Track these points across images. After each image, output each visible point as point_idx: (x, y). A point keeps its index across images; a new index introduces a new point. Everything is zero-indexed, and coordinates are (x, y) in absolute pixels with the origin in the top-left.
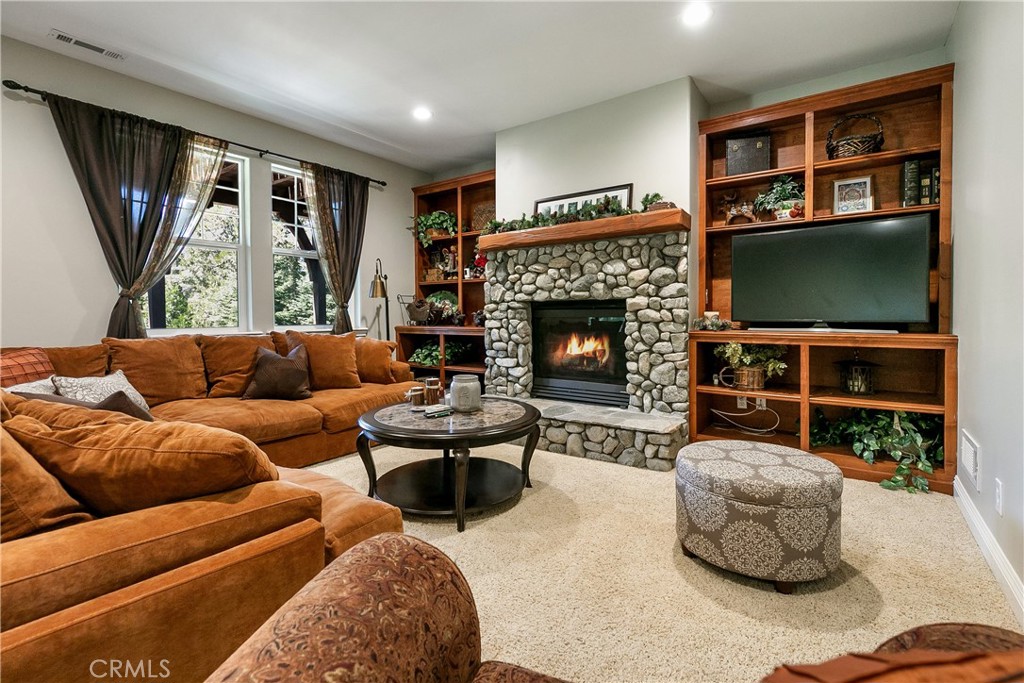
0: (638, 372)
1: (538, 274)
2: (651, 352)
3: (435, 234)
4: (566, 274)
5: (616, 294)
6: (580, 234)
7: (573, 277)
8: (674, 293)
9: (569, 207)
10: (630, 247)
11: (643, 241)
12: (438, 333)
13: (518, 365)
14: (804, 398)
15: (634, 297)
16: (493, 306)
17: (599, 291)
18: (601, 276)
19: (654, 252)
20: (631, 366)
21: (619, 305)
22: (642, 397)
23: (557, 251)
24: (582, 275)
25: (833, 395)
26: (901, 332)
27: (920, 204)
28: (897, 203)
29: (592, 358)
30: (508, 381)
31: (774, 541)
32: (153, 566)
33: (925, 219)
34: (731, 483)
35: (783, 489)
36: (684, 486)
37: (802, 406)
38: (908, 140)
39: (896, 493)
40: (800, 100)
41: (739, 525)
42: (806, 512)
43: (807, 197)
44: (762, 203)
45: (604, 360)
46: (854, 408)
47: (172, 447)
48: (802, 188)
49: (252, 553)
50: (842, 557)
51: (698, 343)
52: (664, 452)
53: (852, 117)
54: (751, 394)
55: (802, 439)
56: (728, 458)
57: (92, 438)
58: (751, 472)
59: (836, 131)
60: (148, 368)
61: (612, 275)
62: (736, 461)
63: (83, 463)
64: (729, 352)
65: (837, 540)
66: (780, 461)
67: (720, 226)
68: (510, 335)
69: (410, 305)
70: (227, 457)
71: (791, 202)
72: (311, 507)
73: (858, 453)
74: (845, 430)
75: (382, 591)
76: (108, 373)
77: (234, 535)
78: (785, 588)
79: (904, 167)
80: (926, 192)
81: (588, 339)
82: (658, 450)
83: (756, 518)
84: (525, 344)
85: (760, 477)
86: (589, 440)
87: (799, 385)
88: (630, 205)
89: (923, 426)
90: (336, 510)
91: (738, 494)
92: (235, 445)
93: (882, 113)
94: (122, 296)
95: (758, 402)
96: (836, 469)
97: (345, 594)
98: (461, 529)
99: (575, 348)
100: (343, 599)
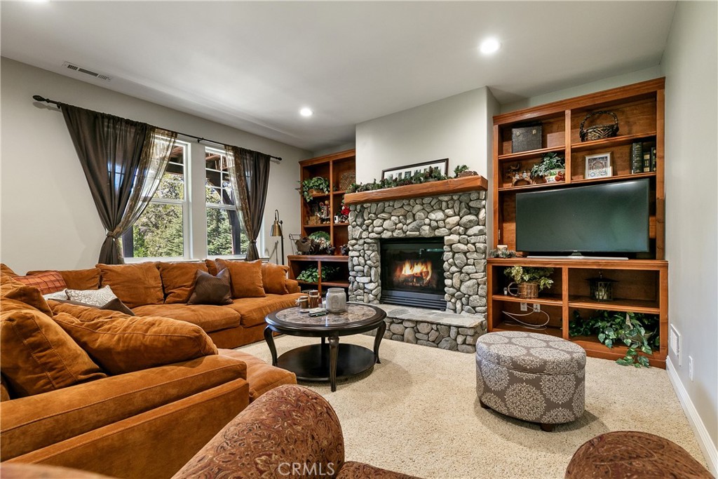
0: (452, 286)
1: (385, 220)
2: (461, 272)
3: (315, 193)
4: (403, 220)
5: (437, 233)
6: (412, 193)
7: (408, 221)
8: (477, 232)
9: (406, 175)
10: (447, 202)
11: (455, 197)
12: (317, 260)
13: (371, 282)
14: (565, 304)
15: (449, 235)
16: (354, 242)
17: (426, 232)
18: (427, 221)
19: (463, 205)
20: (448, 282)
21: (440, 240)
22: (455, 303)
23: (397, 205)
24: (414, 220)
25: (586, 302)
26: (630, 258)
27: (643, 172)
28: (628, 171)
29: (419, 277)
30: (364, 292)
31: (540, 397)
32: (147, 404)
33: (646, 182)
34: (512, 358)
35: (545, 362)
36: (481, 361)
37: (564, 309)
38: (635, 129)
39: (626, 367)
40: (561, 101)
41: (517, 386)
42: (560, 377)
43: (566, 167)
44: (536, 172)
45: (429, 277)
46: (599, 310)
47: (155, 332)
48: (563, 161)
49: (205, 399)
50: (586, 409)
51: (493, 266)
52: (469, 340)
53: (598, 112)
54: (529, 301)
55: (564, 331)
56: (510, 343)
57: (106, 326)
58: (525, 352)
59: (586, 123)
60: (126, 284)
61: (434, 220)
62: (516, 345)
63: (101, 342)
64: (514, 272)
65: (582, 397)
66: (545, 344)
67: (508, 187)
68: (366, 261)
69: (298, 241)
70: (190, 338)
71: (556, 171)
72: (239, 371)
73: (602, 341)
74: (594, 325)
75: (286, 416)
76: (100, 287)
77: (194, 387)
78: (547, 428)
79: (632, 147)
80: (647, 163)
81: (417, 264)
82: (465, 339)
83: (528, 381)
84: (376, 267)
85: (531, 355)
86: (419, 332)
87: (562, 295)
88: (446, 173)
89: (646, 322)
90: (255, 374)
91: (516, 366)
92: (195, 331)
93: (617, 110)
94: (108, 236)
95: (535, 307)
96: (582, 350)
97: (264, 417)
98: (334, 390)
99: (407, 270)
100: (263, 420)
